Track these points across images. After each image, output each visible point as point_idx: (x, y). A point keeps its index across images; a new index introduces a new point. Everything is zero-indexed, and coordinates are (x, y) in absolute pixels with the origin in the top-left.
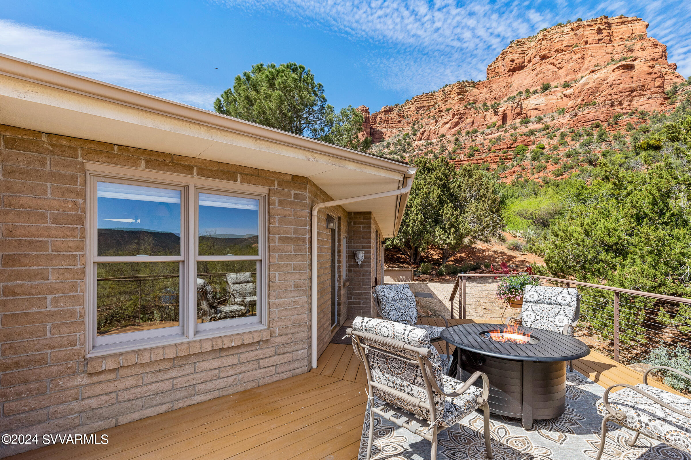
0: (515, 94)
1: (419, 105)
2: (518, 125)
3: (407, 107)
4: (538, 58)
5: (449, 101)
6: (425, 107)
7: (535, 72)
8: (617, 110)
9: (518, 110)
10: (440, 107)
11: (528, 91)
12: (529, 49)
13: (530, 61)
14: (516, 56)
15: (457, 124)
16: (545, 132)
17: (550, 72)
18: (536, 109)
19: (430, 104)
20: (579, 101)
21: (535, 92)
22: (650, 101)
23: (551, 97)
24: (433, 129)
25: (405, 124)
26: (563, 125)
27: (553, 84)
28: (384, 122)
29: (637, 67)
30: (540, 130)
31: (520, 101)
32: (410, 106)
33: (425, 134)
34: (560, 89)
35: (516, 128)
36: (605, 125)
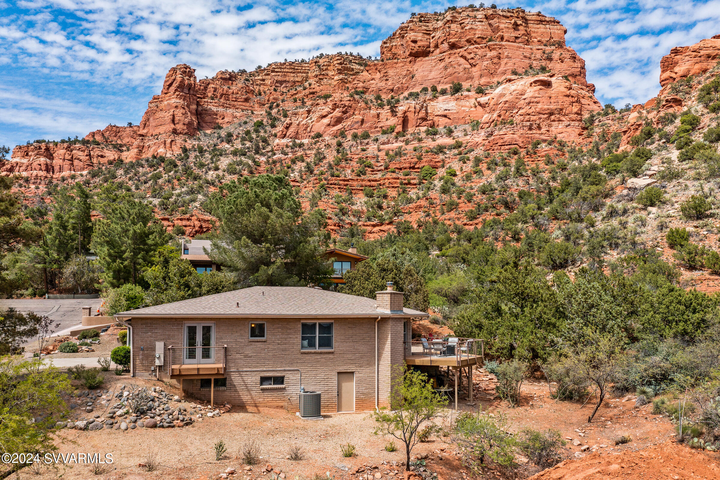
0: (417, 89)
1: (280, 78)
2: (423, 135)
3: (260, 77)
4: (445, 46)
5: (325, 80)
6: (288, 82)
7: (443, 64)
8: (536, 135)
9: (422, 114)
10: (312, 86)
11: (434, 89)
12: (435, 30)
13: (437, 46)
14: (419, 36)
15: (339, 121)
16: (456, 151)
17: (461, 69)
18: (445, 116)
19: (297, 79)
20: (495, 115)
21: (444, 92)
22: (569, 129)
23: (463, 102)
24: (304, 122)
25: (256, 105)
26: (477, 145)
27: (465, 85)
28: (222, 96)
29: (554, 85)
30: (451, 148)
31: (425, 101)
32: (264, 77)
33: (292, 130)
34: (472, 93)
35: (420, 140)
36: (523, 152)
